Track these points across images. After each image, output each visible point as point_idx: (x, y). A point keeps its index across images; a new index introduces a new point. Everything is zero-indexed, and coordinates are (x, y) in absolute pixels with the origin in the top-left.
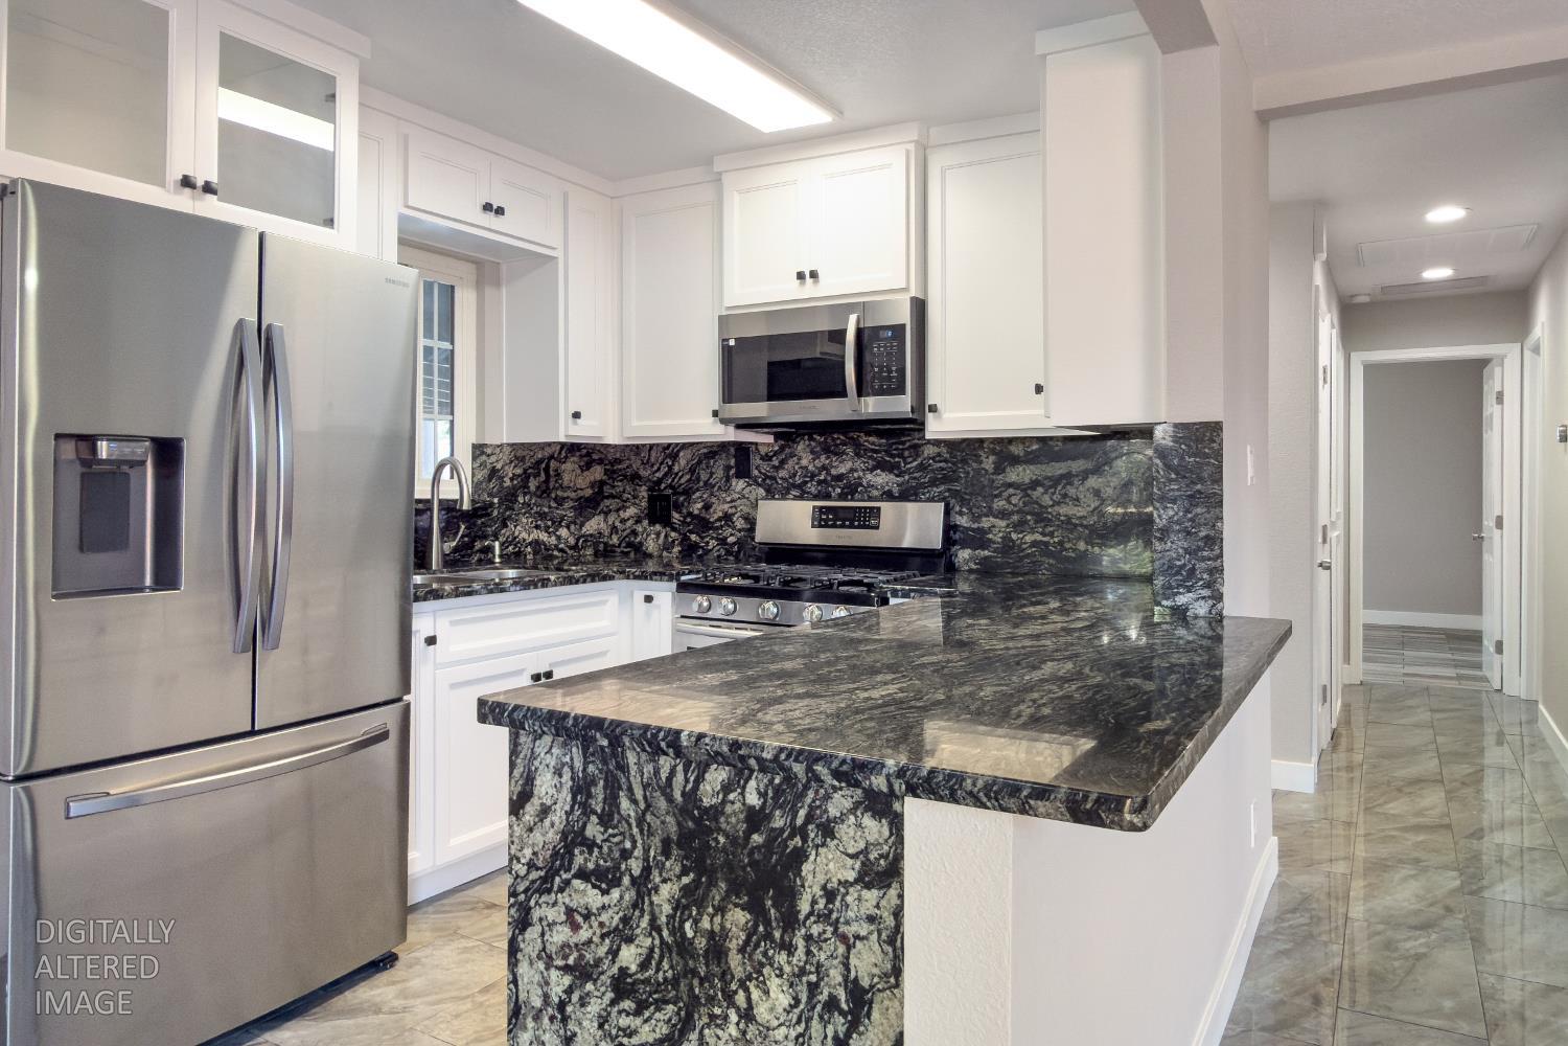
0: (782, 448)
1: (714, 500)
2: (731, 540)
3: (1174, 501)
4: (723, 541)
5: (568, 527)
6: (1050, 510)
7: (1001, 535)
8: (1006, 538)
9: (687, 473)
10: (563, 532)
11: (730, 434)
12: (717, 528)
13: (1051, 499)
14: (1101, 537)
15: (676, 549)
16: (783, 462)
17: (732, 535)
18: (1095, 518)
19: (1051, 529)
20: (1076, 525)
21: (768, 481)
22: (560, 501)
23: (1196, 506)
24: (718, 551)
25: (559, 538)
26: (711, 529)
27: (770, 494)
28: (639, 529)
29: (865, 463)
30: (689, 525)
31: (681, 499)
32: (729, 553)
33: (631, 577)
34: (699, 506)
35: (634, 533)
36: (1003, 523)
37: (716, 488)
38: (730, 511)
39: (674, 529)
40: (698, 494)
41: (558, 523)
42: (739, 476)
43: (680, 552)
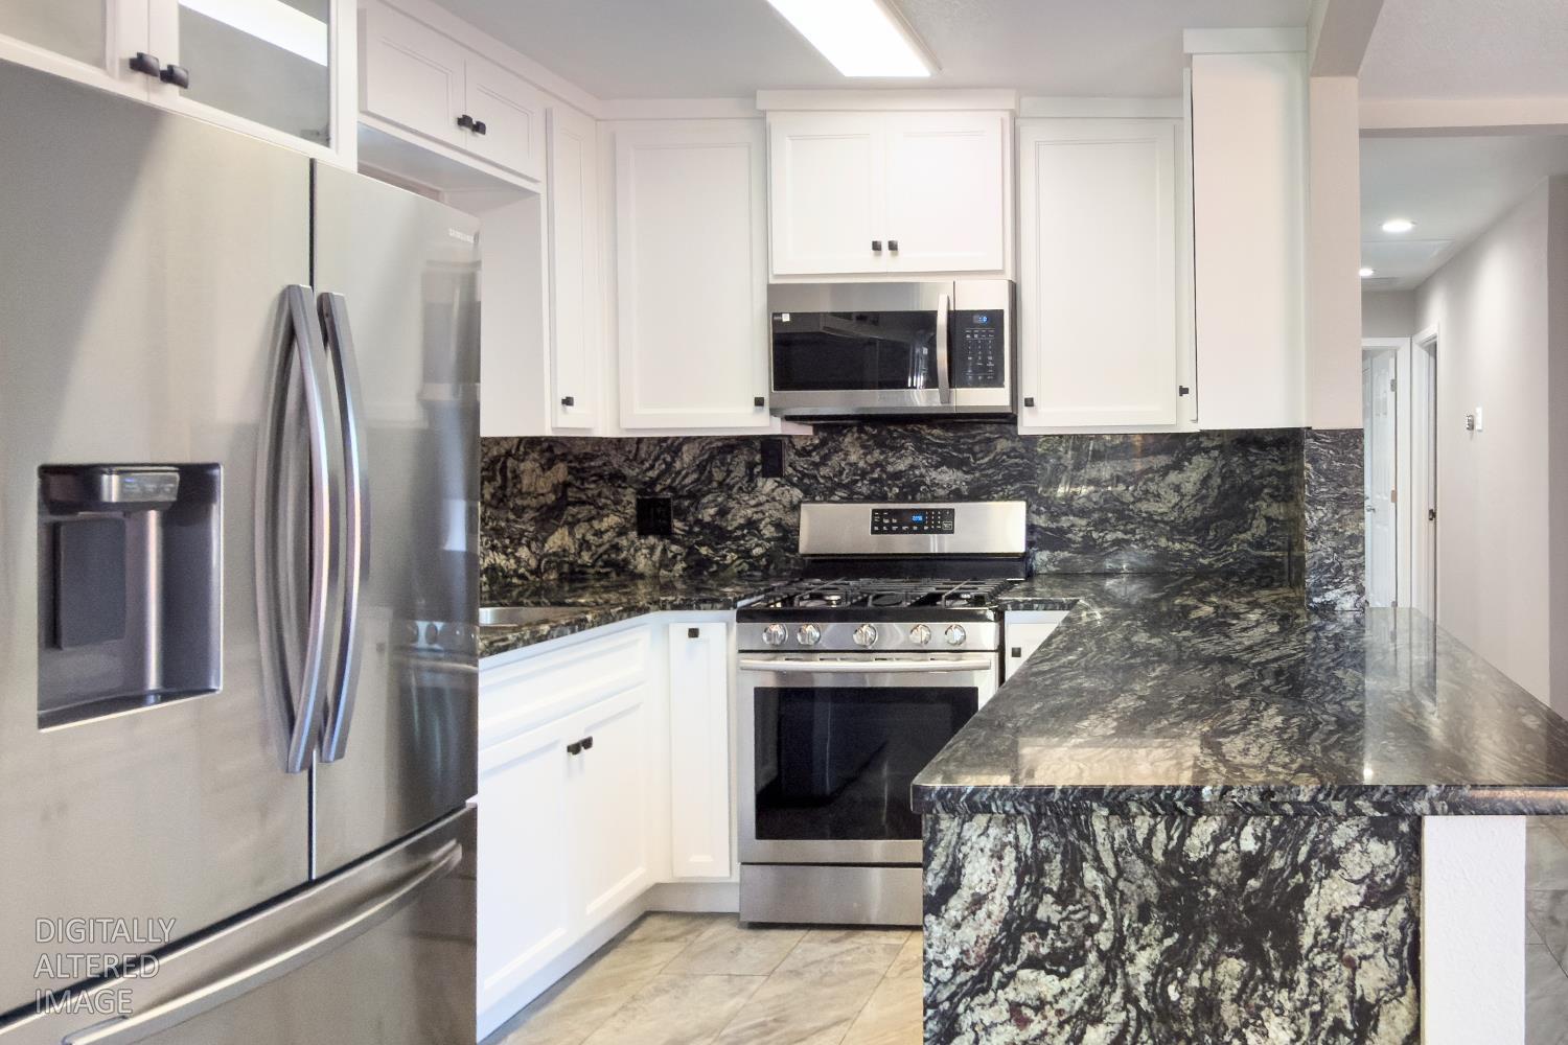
0: (823, 443)
1: (732, 504)
2: (757, 551)
3: (1323, 504)
4: (746, 554)
5: (529, 547)
6: (1131, 507)
7: (1081, 534)
8: (1087, 537)
9: (694, 471)
10: (523, 553)
11: (775, 427)
12: (738, 538)
13: (1134, 496)
14: (1181, 532)
15: (679, 567)
16: (825, 459)
17: (757, 545)
18: (1176, 514)
19: (1132, 526)
20: (1156, 522)
21: (806, 481)
22: (519, 511)
23: (1342, 508)
24: (740, 564)
25: (518, 560)
26: (729, 538)
27: (810, 495)
28: (624, 542)
29: (927, 458)
30: (698, 534)
31: (686, 503)
32: (753, 567)
33: (668, 606)
34: (712, 511)
35: (616, 548)
36: (1084, 522)
37: (735, 490)
38: (755, 517)
39: (675, 542)
40: (710, 497)
41: (516, 543)
42: (766, 474)
43: (684, 569)
